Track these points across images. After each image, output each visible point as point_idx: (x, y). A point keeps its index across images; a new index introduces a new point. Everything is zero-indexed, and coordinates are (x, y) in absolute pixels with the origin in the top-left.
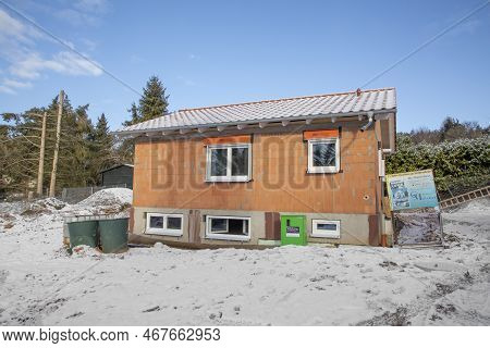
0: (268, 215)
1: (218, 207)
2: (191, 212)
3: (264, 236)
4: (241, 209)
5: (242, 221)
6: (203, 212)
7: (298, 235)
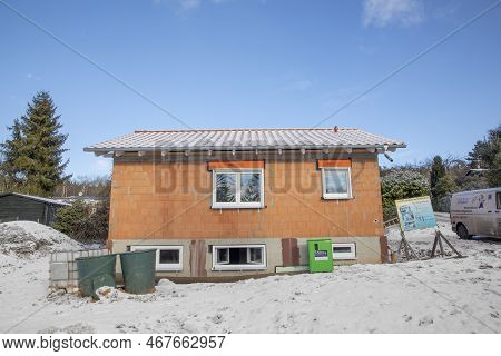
0: (284, 242)
1: (227, 235)
2: (193, 242)
3: (281, 263)
4: (254, 236)
5: (245, 249)
6: (208, 242)
7: (326, 258)
